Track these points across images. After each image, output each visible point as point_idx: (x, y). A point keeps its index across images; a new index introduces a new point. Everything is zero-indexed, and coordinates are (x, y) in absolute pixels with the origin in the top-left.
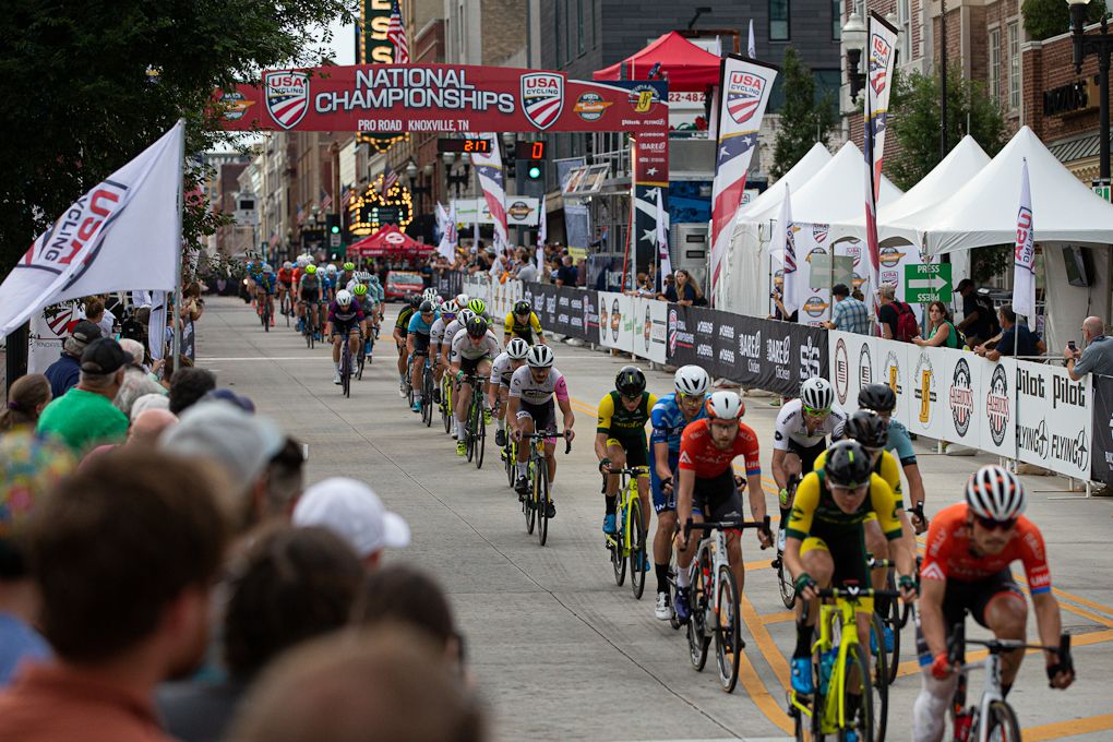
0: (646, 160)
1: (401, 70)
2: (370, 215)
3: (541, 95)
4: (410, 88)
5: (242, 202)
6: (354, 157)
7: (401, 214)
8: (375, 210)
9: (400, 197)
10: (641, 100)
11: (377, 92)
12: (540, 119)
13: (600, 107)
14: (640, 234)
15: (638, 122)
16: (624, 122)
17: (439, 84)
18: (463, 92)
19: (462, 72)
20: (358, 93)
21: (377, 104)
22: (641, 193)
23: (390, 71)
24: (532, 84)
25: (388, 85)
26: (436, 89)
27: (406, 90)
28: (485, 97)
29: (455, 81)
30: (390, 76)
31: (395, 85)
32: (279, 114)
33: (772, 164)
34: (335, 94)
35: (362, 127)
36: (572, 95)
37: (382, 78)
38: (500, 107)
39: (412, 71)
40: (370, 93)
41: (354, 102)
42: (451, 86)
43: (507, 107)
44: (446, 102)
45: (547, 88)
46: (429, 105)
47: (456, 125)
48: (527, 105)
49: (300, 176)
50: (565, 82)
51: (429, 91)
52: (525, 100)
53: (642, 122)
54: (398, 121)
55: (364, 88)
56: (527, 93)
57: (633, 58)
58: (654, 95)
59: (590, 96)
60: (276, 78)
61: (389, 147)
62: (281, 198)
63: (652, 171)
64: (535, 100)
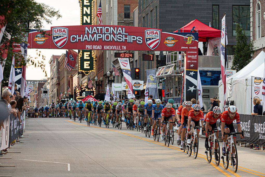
0: (190, 61)
1: (102, 27)
2: (82, 94)
3: (152, 37)
4: (105, 34)
5: (44, 91)
6: (77, 78)
7: (92, 94)
8: (84, 92)
9: (92, 88)
10: (188, 40)
11: (93, 35)
12: (152, 46)
13: (173, 42)
14: (187, 88)
15: (187, 48)
16: (182, 48)
17: (115, 32)
18: (124, 36)
19: (124, 28)
20: (86, 35)
21: (93, 40)
22: (188, 73)
23: (97, 27)
24: (149, 33)
25: (97, 33)
26: (114, 35)
27: (103, 35)
28: (132, 38)
29: (121, 32)
30: (98, 29)
31: (99, 33)
32: (57, 42)
33: (232, 65)
34: (77, 36)
35: (87, 48)
36: (163, 37)
37: (95, 30)
38: (137, 41)
39: (106, 28)
40: (90, 35)
41: (84, 39)
42: (120, 33)
43: (140, 41)
44: (118, 39)
45: (154, 35)
46: (112, 40)
47: (121, 48)
48: (147, 41)
49: (61, 85)
50: (161, 33)
51: (112, 35)
52: (146, 39)
53: (189, 48)
54: (100, 46)
55: (88, 34)
56: (147, 36)
57: (183, 27)
58: (193, 38)
59: (170, 38)
60: (56, 29)
61: (89, 73)
62: (55, 92)
63: (192, 66)
64: (150, 39)
